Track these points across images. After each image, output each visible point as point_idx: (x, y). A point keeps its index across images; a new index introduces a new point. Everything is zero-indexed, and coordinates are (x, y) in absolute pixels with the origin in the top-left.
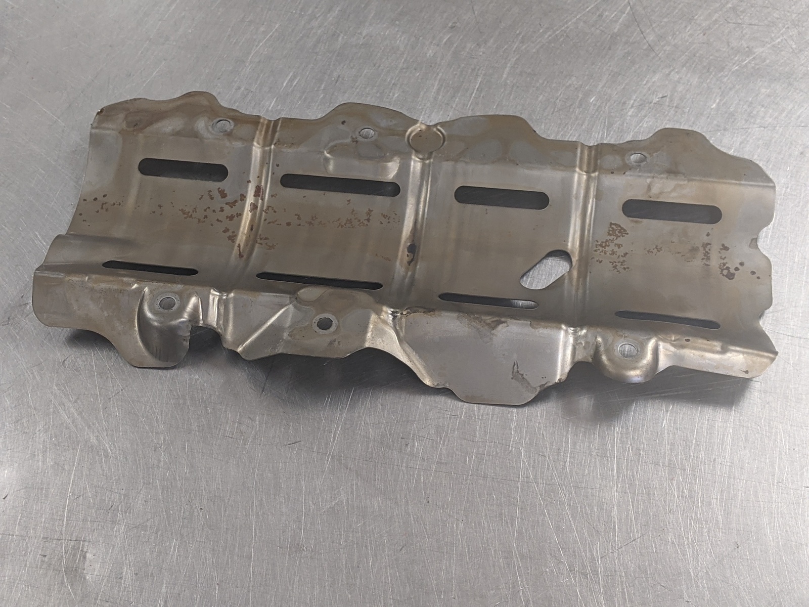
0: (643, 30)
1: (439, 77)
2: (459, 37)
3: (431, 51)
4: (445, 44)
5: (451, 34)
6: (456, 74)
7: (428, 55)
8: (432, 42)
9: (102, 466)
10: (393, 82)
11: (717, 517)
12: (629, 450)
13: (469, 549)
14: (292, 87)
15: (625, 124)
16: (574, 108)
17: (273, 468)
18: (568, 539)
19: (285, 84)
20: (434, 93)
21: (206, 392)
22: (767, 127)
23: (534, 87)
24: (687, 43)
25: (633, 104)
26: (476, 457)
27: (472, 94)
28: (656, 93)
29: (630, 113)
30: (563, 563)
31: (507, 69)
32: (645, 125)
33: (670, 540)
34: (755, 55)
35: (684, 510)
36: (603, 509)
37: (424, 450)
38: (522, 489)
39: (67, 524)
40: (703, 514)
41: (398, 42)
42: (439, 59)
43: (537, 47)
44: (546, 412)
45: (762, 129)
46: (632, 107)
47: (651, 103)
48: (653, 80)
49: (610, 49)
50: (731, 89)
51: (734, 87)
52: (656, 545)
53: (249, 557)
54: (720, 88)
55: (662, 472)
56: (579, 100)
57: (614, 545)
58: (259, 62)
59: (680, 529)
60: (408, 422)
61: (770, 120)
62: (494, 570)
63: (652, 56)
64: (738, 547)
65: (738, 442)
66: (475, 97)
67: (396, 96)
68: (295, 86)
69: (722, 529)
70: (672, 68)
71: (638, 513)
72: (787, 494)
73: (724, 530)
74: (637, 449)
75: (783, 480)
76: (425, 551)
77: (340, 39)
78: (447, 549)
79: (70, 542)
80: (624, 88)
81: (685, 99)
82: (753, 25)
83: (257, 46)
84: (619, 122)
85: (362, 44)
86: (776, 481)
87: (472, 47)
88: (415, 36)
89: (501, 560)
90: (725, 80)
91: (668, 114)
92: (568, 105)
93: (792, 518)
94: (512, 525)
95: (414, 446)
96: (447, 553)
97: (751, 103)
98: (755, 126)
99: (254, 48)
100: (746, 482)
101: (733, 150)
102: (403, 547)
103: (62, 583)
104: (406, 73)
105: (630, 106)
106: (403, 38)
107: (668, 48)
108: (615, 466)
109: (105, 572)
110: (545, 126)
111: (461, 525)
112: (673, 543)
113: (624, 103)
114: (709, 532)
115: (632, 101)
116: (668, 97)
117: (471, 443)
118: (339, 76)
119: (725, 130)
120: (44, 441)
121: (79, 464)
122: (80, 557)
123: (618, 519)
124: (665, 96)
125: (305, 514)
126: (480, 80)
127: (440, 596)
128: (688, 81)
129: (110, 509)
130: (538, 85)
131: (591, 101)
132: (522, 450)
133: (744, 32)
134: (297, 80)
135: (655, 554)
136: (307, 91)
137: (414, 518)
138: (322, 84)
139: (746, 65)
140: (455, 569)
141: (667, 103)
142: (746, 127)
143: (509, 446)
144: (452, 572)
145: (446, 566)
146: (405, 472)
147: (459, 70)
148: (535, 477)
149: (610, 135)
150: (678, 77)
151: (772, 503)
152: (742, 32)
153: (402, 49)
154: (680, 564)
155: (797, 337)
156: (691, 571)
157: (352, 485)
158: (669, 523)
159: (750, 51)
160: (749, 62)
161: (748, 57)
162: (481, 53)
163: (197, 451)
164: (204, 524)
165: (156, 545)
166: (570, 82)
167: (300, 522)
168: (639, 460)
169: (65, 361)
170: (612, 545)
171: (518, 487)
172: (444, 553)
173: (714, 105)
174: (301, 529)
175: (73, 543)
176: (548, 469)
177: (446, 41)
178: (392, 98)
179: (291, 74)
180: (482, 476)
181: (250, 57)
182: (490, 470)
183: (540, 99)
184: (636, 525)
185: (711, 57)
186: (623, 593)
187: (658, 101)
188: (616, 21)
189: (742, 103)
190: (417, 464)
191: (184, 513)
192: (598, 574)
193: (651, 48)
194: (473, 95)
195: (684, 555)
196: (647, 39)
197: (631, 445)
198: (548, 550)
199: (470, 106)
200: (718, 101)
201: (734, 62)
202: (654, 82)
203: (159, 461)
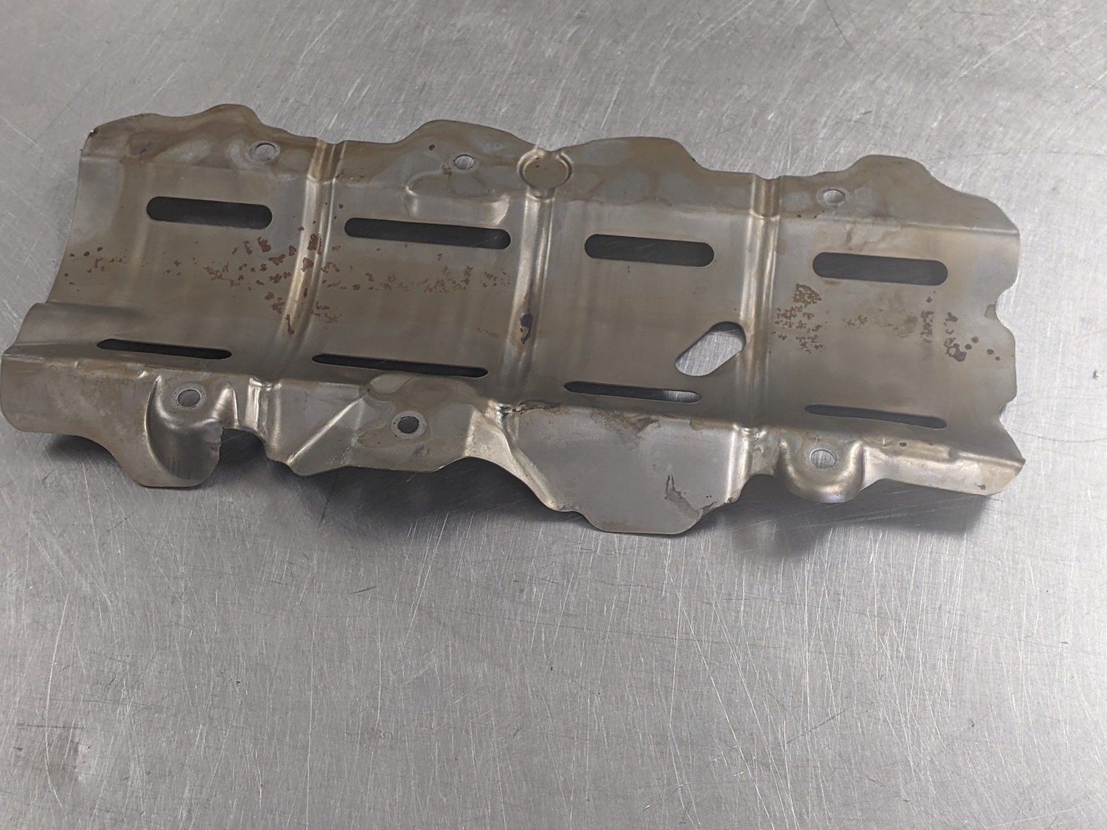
0: (838, 21)
1: (562, 85)
2: (590, 30)
3: (550, 50)
4: (570, 40)
5: (579, 26)
6: (585, 81)
7: (547, 55)
8: (552, 38)
9: (98, 625)
10: (499, 92)
11: (944, 685)
12: (824, 595)
13: (608, 733)
14: (360, 99)
15: (816, 151)
16: (746, 129)
17: (337, 624)
18: (743, 717)
19: (350, 95)
20: (556, 106)
21: (244, 521)
22: (1007, 153)
23: (691, 99)
24: (899, 40)
25: (826, 122)
26: (616, 606)
27: (607, 108)
28: (856, 107)
29: (821, 135)
30: (737, 750)
31: (654, 76)
32: (842, 151)
33: (881, 718)
34: (988, 56)
35: (899, 676)
36: (790, 676)
37: (546, 598)
38: (679, 650)
39: (51, 705)
40: (926, 681)
41: (506, 37)
42: (561, 61)
43: (697, 44)
44: (712, 543)
45: (1000, 155)
46: (824, 126)
47: (850, 120)
48: (853, 89)
49: (794, 47)
50: (957, 101)
51: (962, 98)
52: (861, 723)
53: (305, 748)
54: (943, 100)
55: (869, 624)
56: (753, 116)
57: (805, 725)
58: (314, 64)
59: (895, 701)
60: (523, 559)
61: (1011, 144)
62: (643, 761)
63: (851, 57)
64: (973, 726)
65: (972, 583)
66: (611, 113)
67: (503, 110)
68: (364, 96)
69: (951, 701)
70: (878, 74)
71: (838, 681)
72: (1039, 652)
73: (954, 704)
74: (835, 593)
75: (1033, 634)
76: (547, 737)
77: (426, 33)
78: (578, 733)
79: (55, 729)
80: (813, 101)
81: (896, 115)
82: (987, 15)
83: (311, 41)
84: (806, 148)
85: (456, 40)
86: (1023, 635)
87: (608, 44)
88: (529, 29)
89: (652, 748)
90: (950, 89)
91: (872, 136)
92: (737, 123)
93: (1045, 685)
94: (667, 699)
95: (531, 591)
96: (577, 738)
97: (986, 120)
98: (991, 152)
99: (308, 44)
100: (983, 637)
101: (961, 185)
102: (517, 731)
103: (45, 787)
104: (516, 79)
105: (822, 124)
106: (512, 32)
107: (871, 46)
108: (806, 616)
109: (104, 770)
110: (707, 153)
111: (597, 700)
112: (885, 721)
113: (814, 121)
114: (933, 706)
115: (824, 119)
116: (873, 113)
117: (610, 587)
118: (424, 84)
119: (950, 157)
120: (18, 590)
121: (66, 622)
122: (70, 750)
123: (810, 689)
124: (870, 112)
125: (382, 687)
126: (617, 88)
127: (569, 797)
128: (900, 90)
129: (110, 684)
130: (697, 96)
131: (769, 118)
132: (680, 595)
133: (976, 23)
134: (367, 89)
135: (861, 736)
136: (381, 103)
137: (532, 691)
138: (400, 95)
139: (977, 69)
140: (590, 761)
141: (872, 121)
142: (979, 153)
143: (662, 590)
144: (585, 765)
145: (577, 756)
146: (520, 627)
147: (590, 75)
148: (698, 633)
149: (795, 165)
150: (886, 85)
151: (1019, 665)
152: (972, 24)
153: (511, 46)
154: (895, 750)
155: (1050, 439)
156: (910, 759)
157: (447, 646)
158: (880, 694)
159: (982, 51)
160: (982, 66)
161: (980, 57)
162: (619, 53)
163: (232, 602)
164: (242, 703)
165: (175, 733)
166: (740, 92)
167: (376, 698)
168: (838, 608)
169: (45, 478)
170: (803, 725)
171: (674, 647)
172: (573, 738)
173: (935, 124)
174: (376, 709)
175: (58, 731)
176: (715, 621)
177: (572, 36)
178: (498, 114)
179: (358, 81)
180: (626, 632)
181: (302, 57)
182: (635, 624)
183: (699, 115)
184: (836, 696)
185: (931, 59)
186: (818, 789)
187: (860, 119)
188: (803, 9)
189: (973, 120)
190: (536, 617)
191: (213, 688)
192: (784, 765)
193: (849, 46)
194: (609, 110)
195: (900, 737)
196: (844, 33)
197: (827, 588)
198: (715, 733)
199: (605, 125)
200: (940, 117)
201: (962, 65)
202: (854, 92)
203: (179, 616)
